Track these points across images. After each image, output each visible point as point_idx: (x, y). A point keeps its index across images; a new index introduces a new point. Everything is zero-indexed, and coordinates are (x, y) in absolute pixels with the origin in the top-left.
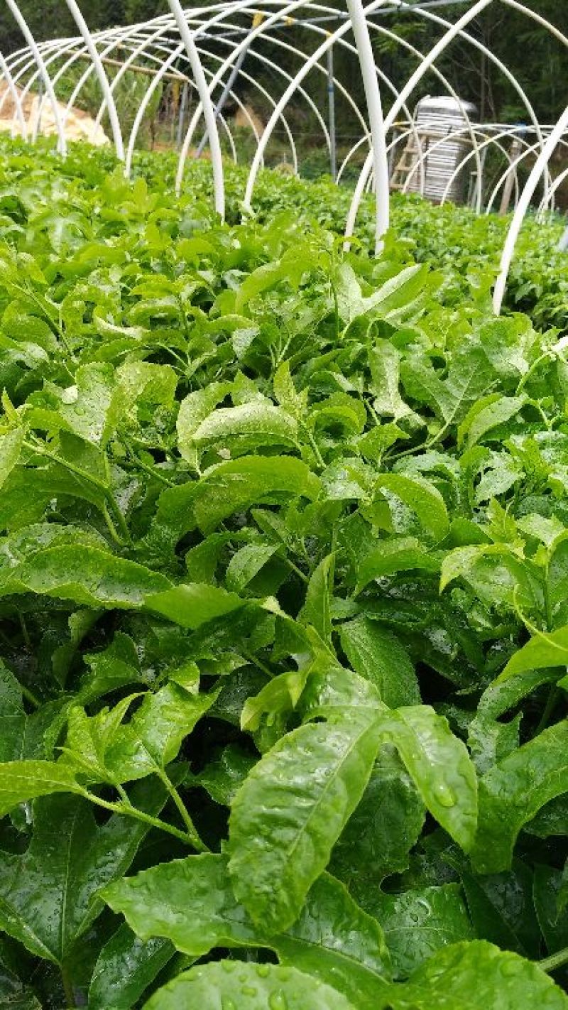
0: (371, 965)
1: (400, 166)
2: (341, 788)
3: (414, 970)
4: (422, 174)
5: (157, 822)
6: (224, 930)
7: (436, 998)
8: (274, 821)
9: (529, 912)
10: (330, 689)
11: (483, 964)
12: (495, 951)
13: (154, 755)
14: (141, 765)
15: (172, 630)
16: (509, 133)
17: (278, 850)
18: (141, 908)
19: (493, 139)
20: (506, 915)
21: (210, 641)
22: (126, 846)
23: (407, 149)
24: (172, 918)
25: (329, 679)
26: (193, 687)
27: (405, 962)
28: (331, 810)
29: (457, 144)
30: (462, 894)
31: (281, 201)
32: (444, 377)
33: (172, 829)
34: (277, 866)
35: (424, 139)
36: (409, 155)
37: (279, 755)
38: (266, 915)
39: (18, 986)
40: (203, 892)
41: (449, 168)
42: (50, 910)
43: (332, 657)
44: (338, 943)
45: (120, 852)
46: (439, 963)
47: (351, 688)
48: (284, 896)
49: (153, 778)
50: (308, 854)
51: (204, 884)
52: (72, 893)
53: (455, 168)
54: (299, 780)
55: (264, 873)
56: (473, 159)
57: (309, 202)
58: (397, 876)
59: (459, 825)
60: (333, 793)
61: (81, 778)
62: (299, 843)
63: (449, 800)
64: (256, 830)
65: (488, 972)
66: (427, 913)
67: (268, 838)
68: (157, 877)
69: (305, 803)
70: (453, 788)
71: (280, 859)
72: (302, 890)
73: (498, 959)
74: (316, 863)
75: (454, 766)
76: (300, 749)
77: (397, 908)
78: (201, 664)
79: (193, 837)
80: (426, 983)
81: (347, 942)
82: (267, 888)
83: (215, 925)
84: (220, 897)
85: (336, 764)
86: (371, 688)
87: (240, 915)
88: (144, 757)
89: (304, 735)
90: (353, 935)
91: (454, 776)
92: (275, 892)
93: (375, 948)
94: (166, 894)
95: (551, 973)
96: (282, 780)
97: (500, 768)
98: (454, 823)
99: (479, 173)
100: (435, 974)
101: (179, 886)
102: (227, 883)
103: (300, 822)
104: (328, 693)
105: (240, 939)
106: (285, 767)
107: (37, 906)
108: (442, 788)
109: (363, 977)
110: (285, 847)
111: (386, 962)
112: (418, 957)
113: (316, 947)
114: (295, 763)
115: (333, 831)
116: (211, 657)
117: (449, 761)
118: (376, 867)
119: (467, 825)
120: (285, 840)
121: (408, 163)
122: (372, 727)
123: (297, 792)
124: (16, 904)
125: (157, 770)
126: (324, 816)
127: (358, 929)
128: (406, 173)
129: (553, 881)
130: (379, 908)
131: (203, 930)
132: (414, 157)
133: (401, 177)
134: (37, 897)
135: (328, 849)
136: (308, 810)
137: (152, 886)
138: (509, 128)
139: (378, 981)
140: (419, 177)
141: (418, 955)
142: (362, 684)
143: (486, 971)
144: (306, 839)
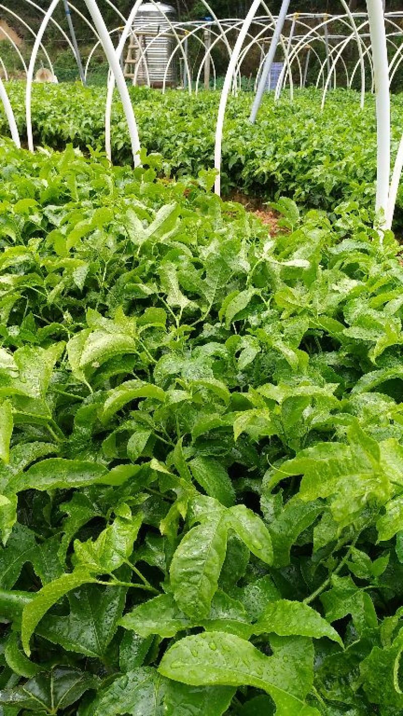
0: (240, 620)
1: (128, 60)
2: (214, 552)
3: (259, 616)
4: (145, 64)
5: (131, 584)
6: (177, 624)
7: (270, 626)
8: (189, 574)
9: (300, 577)
10: (198, 507)
11: (285, 608)
12: (289, 602)
13: (121, 554)
14: (116, 561)
15: (109, 489)
16: (203, 26)
17: (193, 585)
18: (139, 625)
19: (191, 33)
20: (291, 581)
21: (129, 489)
22: (118, 599)
23: (131, 46)
24: (154, 625)
25: (196, 502)
26: (129, 516)
27: (254, 614)
28: (213, 564)
29: (165, 38)
30: (271, 578)
31: (53, 112)
32: (204, 277)
33: (138, 585)
34: (194, 592)
35: (141, 38)
36: (133, 50)
37: (184, 545)
38: (195, 613)
39: (81, 674)
40: (164, 611)
41: (163, 56)
42: (89, 635)
43: (193, 489)
44: (226, 615)
45: (116, 602)
46: (268, 613)
47: (206, 503)
48: (201, 604)
49: (124, 565)
50: (207, 585)
51: (164, 607)
52: (98, 625)
53: (168, 57)
54: (196, 553)
55: (190, 596)
56: (179, 50)
57: (73, 109)
58: (242, 579)
59: (266, 555)
60: (211, 555)
61: (92, 575)
62: (202, 581)
63: (260, 546)
64: (182, 580)
65: (288, 611)
66: (258, 590)
67: (189, 582)
68: (142, 609)
69: (200, 563)
70: (260, 541)
71: (195, 589)
72: (208, 600)
73: (291, 605)
74: (212, 588)
75: (259, 531)
76: (192, 540)
77: (246, 592)
78: (128, 502)
79: (148, 586)
80: (265, 621)
81: (229, 614)
82: (193, 602)
83: (173, 623)
84: (172, 610)
85: (209, 542)
86: (216, 502)
87: (182, 616)
88: (116, 557)
89: (192, 533)
90: (231, 611)
91: (260, 535)
92: (197, 603)
93: (242, 612)
94: (148, 616)
95: (310, 604)
96: (188, 555)
97: (277, 520)
98: (264, 555)
99: (185, 57)
100: (267, 617)
101: (153, 611)
102: (175, 604)
103: (199, 571)
104: (198, 509)
105: (185, 625)
106: (188, 549)
107: (84, 635)
108: (256, 541)
109: (239, 626)
110: (196, 584)
111: (247, 617)
112: (259, 611)
113: (217, 620)
114: (191, 547)
115: (216, 573)
116: (132, 498)
117: (256, 529)
118: (233, 578)
119: (269, 555)
120: (195, 581)
121: (133, 57)
122: (221, 521)
123: (195, 559)
124: (73, 638)
125: (124, 561)
126: (211, 567)
127: (233, 607)
128: (134, 64)
129: (308, 562)
130: (238, 595)
131: (170, 626)
132: (137, 52)
133: (131, 68)
134: (82, 632)
135: (216, 581)
136: (203, 565)
137: (141, 615)
138: (202, 24)
139: (246, 625)
140: (143, 66)
141: (258, 610)
142: (211, 501)
143: (286, 610)
144: (205, 578)
